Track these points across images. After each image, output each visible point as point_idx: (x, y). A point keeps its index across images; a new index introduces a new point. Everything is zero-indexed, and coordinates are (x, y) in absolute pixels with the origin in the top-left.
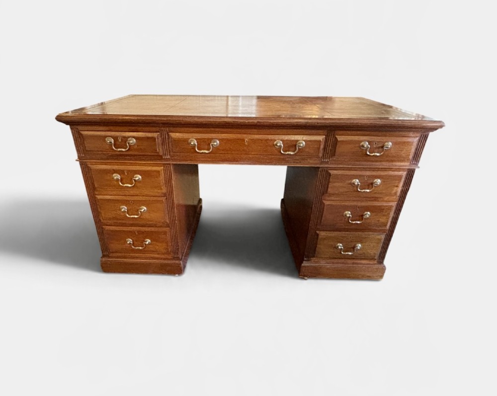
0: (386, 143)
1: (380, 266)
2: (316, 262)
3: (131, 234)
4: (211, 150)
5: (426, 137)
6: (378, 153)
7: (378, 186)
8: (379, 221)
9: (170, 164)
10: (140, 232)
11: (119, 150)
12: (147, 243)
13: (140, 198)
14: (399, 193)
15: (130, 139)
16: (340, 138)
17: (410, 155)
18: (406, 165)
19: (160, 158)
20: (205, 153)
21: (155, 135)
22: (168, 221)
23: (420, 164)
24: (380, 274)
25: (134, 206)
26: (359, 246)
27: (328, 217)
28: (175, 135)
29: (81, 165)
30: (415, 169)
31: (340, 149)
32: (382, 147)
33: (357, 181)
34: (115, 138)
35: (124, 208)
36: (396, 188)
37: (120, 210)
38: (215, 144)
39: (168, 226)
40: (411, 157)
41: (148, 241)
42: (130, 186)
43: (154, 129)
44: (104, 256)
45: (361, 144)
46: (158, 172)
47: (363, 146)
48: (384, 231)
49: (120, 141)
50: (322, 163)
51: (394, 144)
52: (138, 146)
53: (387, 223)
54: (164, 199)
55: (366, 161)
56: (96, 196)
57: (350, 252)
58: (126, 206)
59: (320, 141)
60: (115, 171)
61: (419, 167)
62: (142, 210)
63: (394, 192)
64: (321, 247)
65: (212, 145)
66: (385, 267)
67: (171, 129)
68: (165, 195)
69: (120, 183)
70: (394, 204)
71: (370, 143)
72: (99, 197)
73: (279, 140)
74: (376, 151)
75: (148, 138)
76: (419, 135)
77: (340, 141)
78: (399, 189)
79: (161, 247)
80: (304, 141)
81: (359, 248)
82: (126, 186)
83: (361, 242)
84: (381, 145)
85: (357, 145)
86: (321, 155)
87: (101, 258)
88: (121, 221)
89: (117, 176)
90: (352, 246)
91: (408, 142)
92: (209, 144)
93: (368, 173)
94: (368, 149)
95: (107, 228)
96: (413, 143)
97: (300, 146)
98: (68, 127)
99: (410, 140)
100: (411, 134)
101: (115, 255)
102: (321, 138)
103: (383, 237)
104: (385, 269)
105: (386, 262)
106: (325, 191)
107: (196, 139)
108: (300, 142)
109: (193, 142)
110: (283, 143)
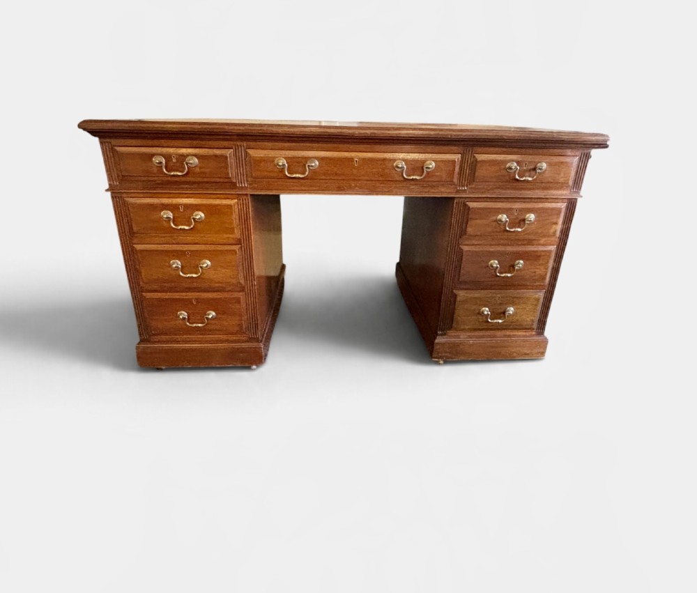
0: (539, 165)
1: (540, 338)
2: (455, 337)
3: (185, 304)
4: (307, 173)
5: (588, 156)
6: (530, 177)
7: (531, 223)
8: (535, 272)
9: (247, 195)
10: (199, 301)
11: (172, 174)
12: (210, 317)
13: (202, 247)
14: (558, 234)
15: (190, 157)
16: (480, 157)
17: (568, 180)
18: (565, 193)
19: (233, 186)
20: (299, 178)
21: (228, 152)
22: (242, 282)
23: (583, 192)
24: (542, 350)
25: (192, 260)
26: (511, 310)
27: (468, 269)
28: (255, 153)
29: (112, 197)
30: (576, 199)
31: (481, 172)
32: (534, 169)
33: (504, 217)
34: (168, 157)
35: (177, 263)
36: (554, 226)
37: (170, 266)
38: (313, 164)
39: (242, 289)
40: (571, 183)
41: (212, 314)
42: (187, 228)
43: (226, 144)
44: (142, 341)
45: (507, 166)
46: (230, 206)
47: (510, 168)
48: (540, 288)
49: (174, 160)
50: (458, 192)
51: (550, 164)
52: (200, 168)
53: (546, 275)
54: (236, 248)
55: (516, 189)
56: (135, 246)
57: (500, 319)
58: (179, 260)
59: (454, 162)
60: (165, 207)
61: (581, 197)
62: (205, 265)
63: (552, 231)
64: (460, 314)
65: (309, 166)
66: (546, 339)
67: (252, 144)
68: (239, 242)
69: (172, 225)
70: (553, 248)
71: (518, 163)
72: (138, 247)
73: (402, 158)
74: (527, 174)
75: (216, 156)
76: (578, 153)
77: (480, 161)
78: (559, 227)
79: (231, 322)
80: (433, 161)
81: (511, 313)
82: (181, 229)
83: (513, 304)
84: (532, 167)
85: (503, 167)
86: (455, 180)
87: (139, 344)
88: (175, 283)
89: (168, 214)
90: (502, 311)
91: (566, 162)
92: (305, 165)
93: (517, 206)
94: (517, 172)
95: (148, 295)
96: (572, 163)
97: (429, 168)
98: (96, 139)
99: (568, 160)
100: (569, 152)
101: (159, 338)
102: (457, 157)
103: (541, 295)
104: (547, 342)
105: (548, 332)
106: (463, 232)
107: (285, 158)
108: (428, 162)
109: (282, 162)
110: (406, 164)
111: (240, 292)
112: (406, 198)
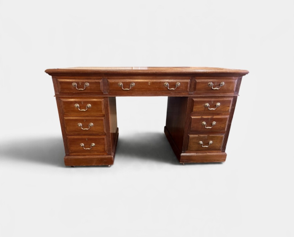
0: (221, 83)
1: (221, 154)
2: (189, 153)
3: (83, 140)
4: (130, 88)
5: (241, 79)
6: (218, 88)
7: (218, 107)
8: (221, 126)
9: (107, 97)
10: (89, 139)
11: (80, 89)
12: (93, 145)
13: (90, 118)
14: (230, 111)
15: (86, 83)
16: (198, 81)
17: (233, 89)
18: (232, 94)
19: (102, 94)
20: (127, 90)
21: (100, 81)
22: (105, 131)
23: (239, 94)
24: (223, 158)
25: (86, 123)
26: (211, 142)
27: (194, 126)
28: (110, 81)
29: (56, 99)
30: (237, 96)
31: (198, 87)
32: (220, 85)
33: (208, 105)
34: (78, 83)
35: (80, 124)
36: (228, 108)
37: (78, 125)
38: (133, 85)
39: (105, 134)
40: (234, 90)
41: (93, 144)
42: (84, 110)
43: (99, 77)
44: (66, 155)
45: (209, 84)
46: (101, 102)
47: (210, 85)
48: (222, 133)
49: (80, 84)
50: (189, 94)
51: (225, 83)
52: (90, 87)
53: (225, 127)
54: (103, 118)
55: (212, 93)
56: (65, 118)
57: (207, 146)
58: (81, 123)
59: (187, 83)
60: (76, 102)
61: (239, 95)
62: (91, 125)
63: (227, 109)
64: (191, 144)
65: (131, 85)
66: (226, 154)
67: (109, 77)
68: (104, 116)
69: (79, 109)
70: (228, 116)
71: (213, 82)
72: (66, 118)
73: (167, 81)
74: (217, 86)
75: (96, 82)
76: (237, 78)
77: (198, 82)
78: (230, 108)
79: (100, 148)
80: (180, 82)
81: (211, 143)
82: (82, 111)
83: (212, 140)
84: (219, 84)
85: (207, 84)
86: (188, 90)
87: (65, 156)
88: (79, 132)
89: (77, 105)
90: (208, 142)
91: (233, 82)
92: (130, 85)
93: (213, 100)
94: (213, 86)
95: (69, 137)
96: (235, 82)
97: (178, 85)
98: (51, 77)
99: (233, 81)
100: (234, 78)
101: (73, 154)
102: (189, 81)
103: (223, 136)
105: (227, 151)
106: (192, 110)
107: (122, 83)
108: (177, 83)
109: (121, 84)
110: (169, 84)
111: (104, 135)
112: (168, 97)
